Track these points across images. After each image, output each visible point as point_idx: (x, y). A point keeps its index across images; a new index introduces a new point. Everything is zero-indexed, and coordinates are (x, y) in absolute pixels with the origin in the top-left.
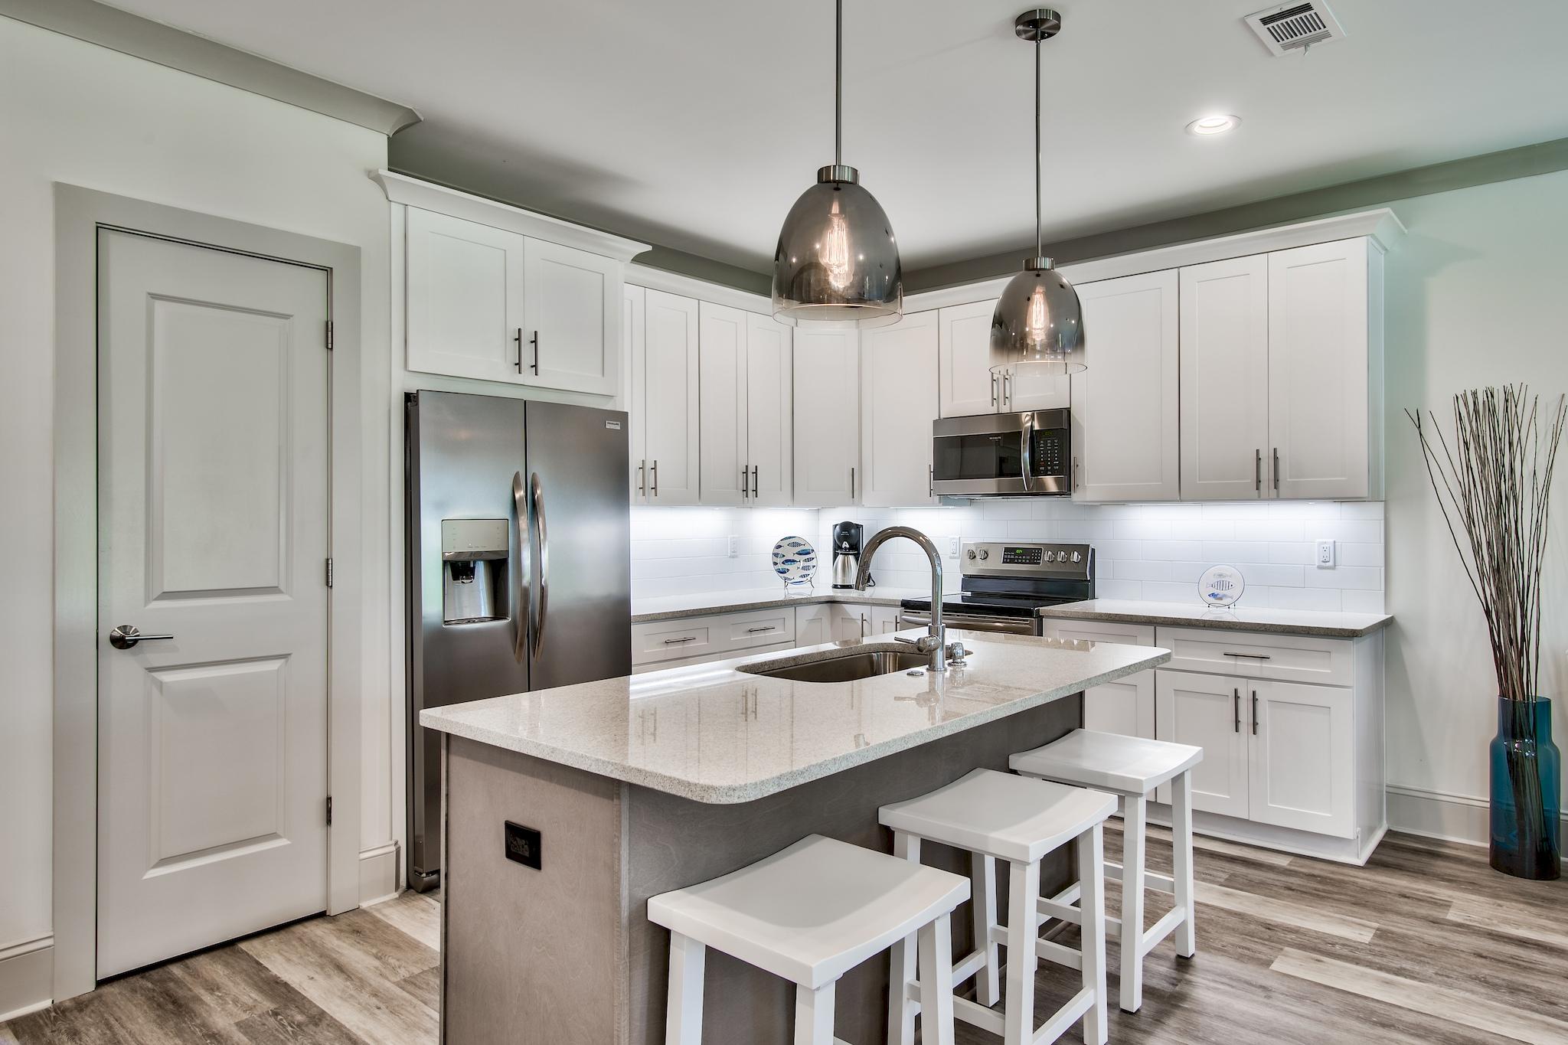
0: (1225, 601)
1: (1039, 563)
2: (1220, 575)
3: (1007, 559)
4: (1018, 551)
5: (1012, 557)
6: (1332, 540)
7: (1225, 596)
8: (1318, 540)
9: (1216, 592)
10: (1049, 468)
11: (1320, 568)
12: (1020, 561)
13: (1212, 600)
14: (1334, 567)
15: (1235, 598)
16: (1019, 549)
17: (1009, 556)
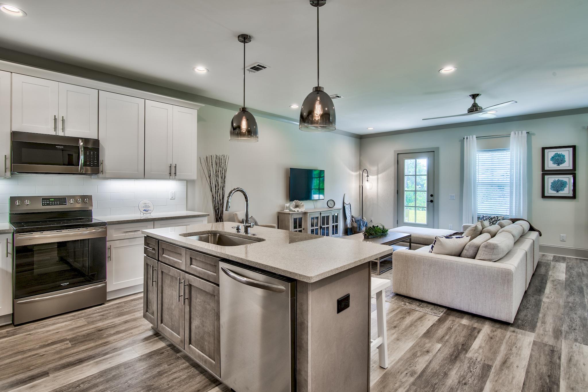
0: (149, 212)
1: (66, 204)
2: (145, 203)
3: (45, 203)
4: (51, 200)
5: (48, 202)
6: (174, 191)
7: (148, 210)
8: (170, 191)
9: (145, 209)
10: (92, 163)
11: (171, 199)
12: (53, 204)
13: (144, 212)
14: (174, 199)
15: (152, 210)
16: (52, 198)
17: (46, 202)
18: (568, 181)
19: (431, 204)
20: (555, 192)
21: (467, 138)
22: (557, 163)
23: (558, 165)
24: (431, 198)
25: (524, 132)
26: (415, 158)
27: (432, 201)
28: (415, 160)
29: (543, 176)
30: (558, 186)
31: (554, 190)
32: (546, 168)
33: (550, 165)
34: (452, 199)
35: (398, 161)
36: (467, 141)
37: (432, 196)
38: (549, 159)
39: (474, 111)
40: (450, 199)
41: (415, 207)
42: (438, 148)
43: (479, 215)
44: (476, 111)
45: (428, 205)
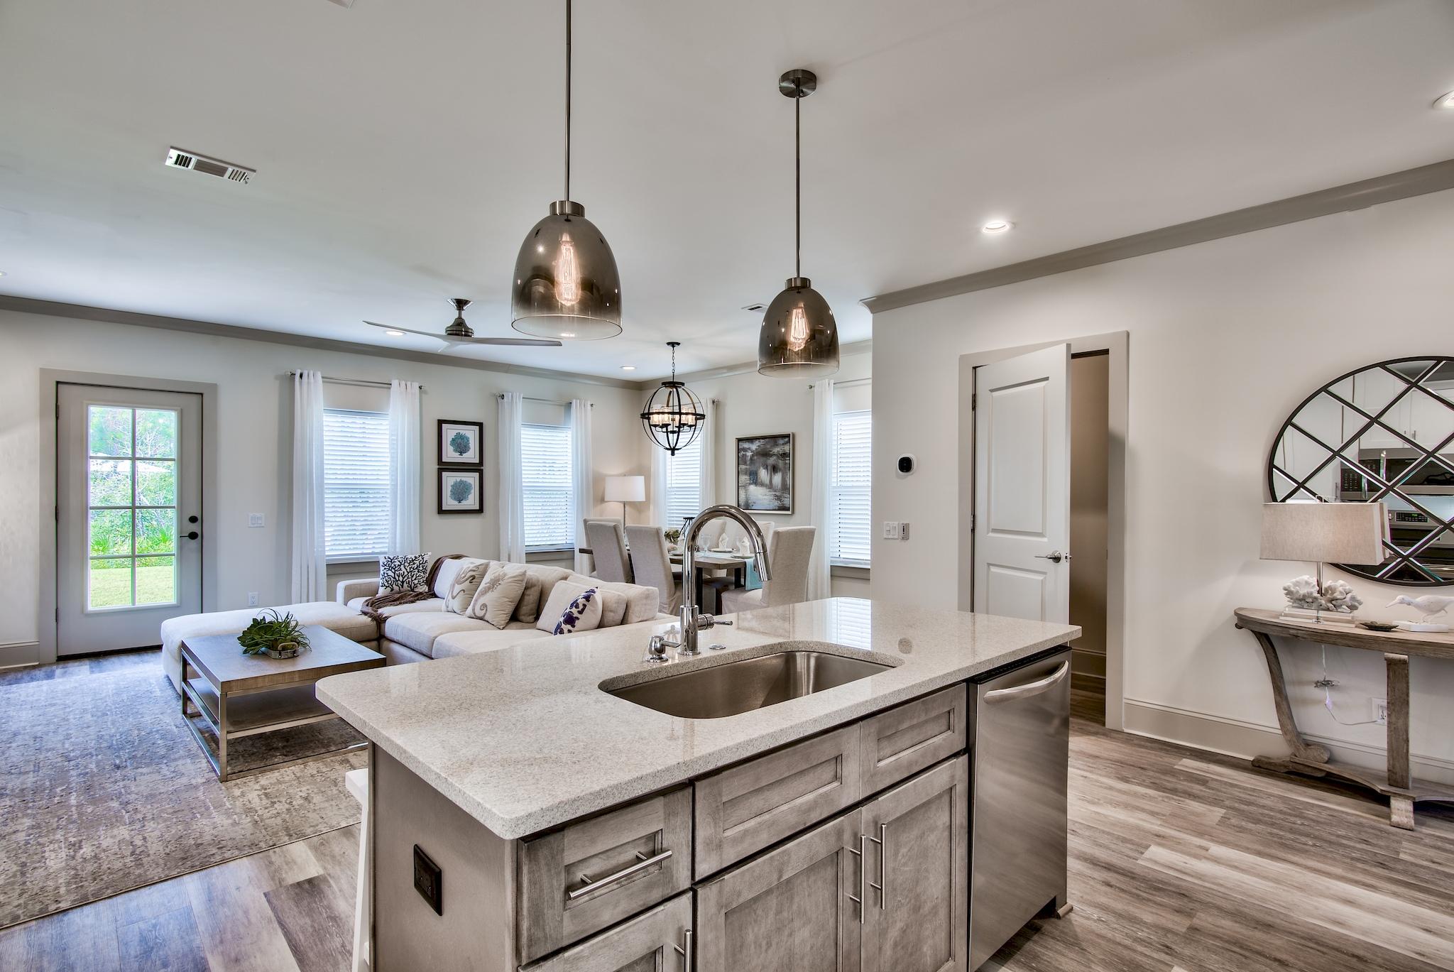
18: (473, 483)
19: (194, 544)
20: (456, 503)
21: (301, 376)
22: (459, 450)
23: (461, 453)
24: (194, 528)
25: (416, 385)
26: (134, 405)
27: (193, 536)
28: (130, 411)
29: (440, 471)
30: (461, 492)
31: (455, 499)
32: (444, 460)
33: (450, 455)
34: (256, 525)
35: (57, 407)
36: (301, 383)
37: (193, 519)
38: (449, 443)
39: (462, 335)
40: (252, 526)
41: (133, 556)
42: (214, 387)
43: (329, 560)
44: (465, 335)
45: (181, 547)
